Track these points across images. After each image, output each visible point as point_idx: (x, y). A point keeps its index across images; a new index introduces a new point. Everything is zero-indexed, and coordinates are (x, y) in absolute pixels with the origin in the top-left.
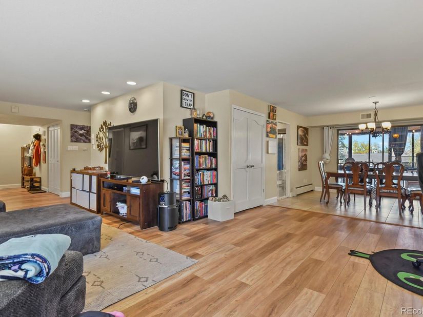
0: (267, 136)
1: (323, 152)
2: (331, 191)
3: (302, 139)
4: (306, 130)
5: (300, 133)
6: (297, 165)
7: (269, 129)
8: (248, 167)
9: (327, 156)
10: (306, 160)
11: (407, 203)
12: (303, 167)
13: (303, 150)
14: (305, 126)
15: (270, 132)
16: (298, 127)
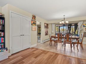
0: (32, 25)
1: (52, 30)
2: (52, 42)
3: (46, 27)
4: (48, 24)
5: (46, 25)
6: (45, 34)
7: (32, 23)
8: (21, 35)
9: (53, 31)
10: (47, 32)
11: (73, 45)
12: (46, 34)
13: (46, 30)
14: (48, 23)
15: (33, 24)
16: (45, 23)
